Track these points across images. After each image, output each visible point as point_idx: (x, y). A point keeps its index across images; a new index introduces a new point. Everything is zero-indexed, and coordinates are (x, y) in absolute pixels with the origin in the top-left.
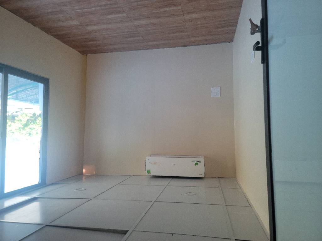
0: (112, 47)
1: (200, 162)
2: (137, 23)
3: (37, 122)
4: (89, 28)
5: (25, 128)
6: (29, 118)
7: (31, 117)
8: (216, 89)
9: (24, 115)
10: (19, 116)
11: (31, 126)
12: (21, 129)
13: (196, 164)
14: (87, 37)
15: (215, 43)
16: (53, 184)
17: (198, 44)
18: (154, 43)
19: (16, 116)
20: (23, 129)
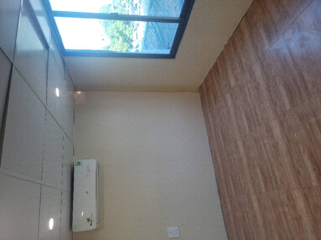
0: (210, 116)
1: (91, 225)
2: (240, 143)
3: (125, 43)
4: (228, 96)
5: (118, 33)
6: (128, 36)
7: (129, 38)
8: (178, 231)
9: (130, 32)
10: (130, 29)
11: (121, 38)
12: (117, 30)
13: (89, 220)
14: (219, 94)
15: (225, 224)
16: (64, 63)
17: (223, 206)
18: (219, 159)
19: (129, 25)
20: (118, 31)
